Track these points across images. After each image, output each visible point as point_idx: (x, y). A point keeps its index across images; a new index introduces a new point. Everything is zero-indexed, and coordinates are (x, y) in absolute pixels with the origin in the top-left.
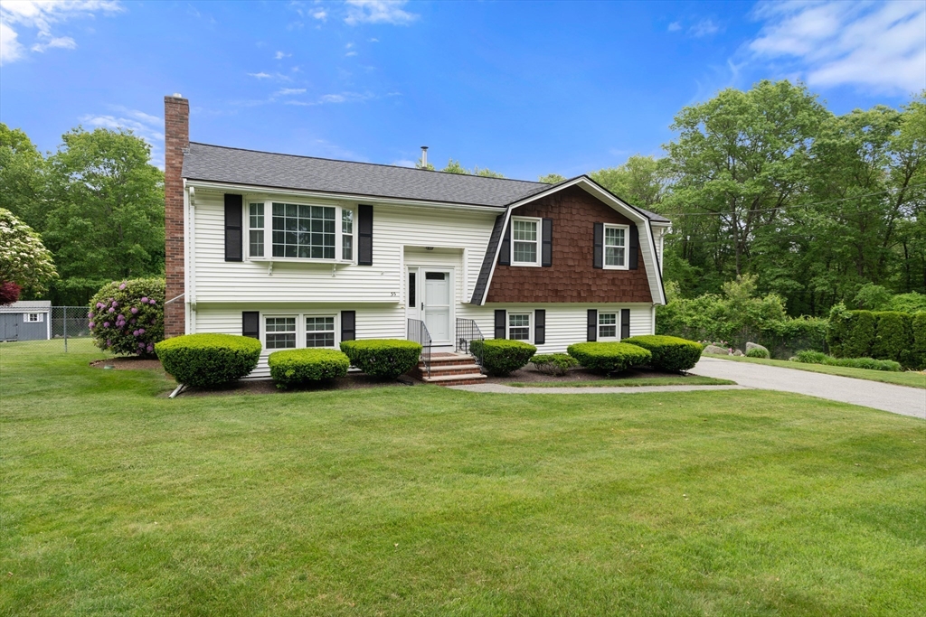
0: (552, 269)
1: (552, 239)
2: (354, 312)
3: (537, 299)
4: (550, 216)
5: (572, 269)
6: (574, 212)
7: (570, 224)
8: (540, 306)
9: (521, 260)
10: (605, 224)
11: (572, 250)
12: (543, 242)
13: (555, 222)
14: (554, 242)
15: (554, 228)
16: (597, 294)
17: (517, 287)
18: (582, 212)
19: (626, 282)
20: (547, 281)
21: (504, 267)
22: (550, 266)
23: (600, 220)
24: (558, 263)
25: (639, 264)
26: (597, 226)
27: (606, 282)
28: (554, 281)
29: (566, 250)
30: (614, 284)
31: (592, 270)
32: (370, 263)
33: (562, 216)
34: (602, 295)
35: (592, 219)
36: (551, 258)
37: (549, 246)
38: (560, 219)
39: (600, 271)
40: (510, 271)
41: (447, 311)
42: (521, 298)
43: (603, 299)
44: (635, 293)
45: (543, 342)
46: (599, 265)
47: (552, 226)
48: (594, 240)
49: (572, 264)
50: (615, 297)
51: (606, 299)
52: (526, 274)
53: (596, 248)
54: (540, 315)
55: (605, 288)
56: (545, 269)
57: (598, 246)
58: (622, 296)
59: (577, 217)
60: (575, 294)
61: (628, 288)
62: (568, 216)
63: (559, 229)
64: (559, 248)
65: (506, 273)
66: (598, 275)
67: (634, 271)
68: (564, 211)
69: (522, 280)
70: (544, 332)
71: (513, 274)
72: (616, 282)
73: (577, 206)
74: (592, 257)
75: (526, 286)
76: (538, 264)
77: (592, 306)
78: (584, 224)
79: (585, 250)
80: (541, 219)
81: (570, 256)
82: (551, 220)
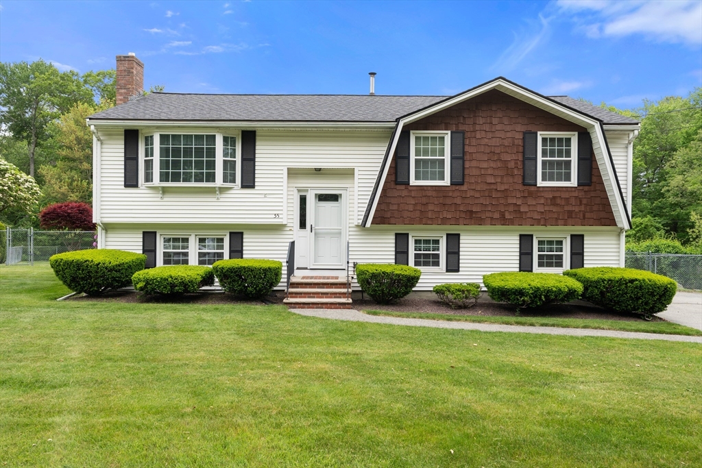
0: (464, 188)
1: (464, 153)
2: (242, 234)
3: (444, 221)
4: (461, 128)
5: (493, 187)
6: (495, 121)
7: (490, 135)
8: (453, 229)
9: (425, 178)
10: (539, 133)
11: (493, 165)
12: (452, 158)
13: (468, 135)
14: (467, 157)
15: (467, 142)
16: (529, 215)
17: (419, 207)
18: (506, 121)
19: (573, 201)
20: (458, 201)
21: (403, 187)
22: (463, 185)
23: (531, 128)
24: (473, 180)
25: (594, 179)
26: (527, 135)
27: (542, 201)
28: (467, 201)
29: (485, 165)
30: (555, 205)
31: (521, 187)
32: (253, 187)
33: (478, 127)
34: (536, 216)
35: (520, 128)
36: (464, 175)
37: (461, 162)
38: (475, 131)
39: (532, 188)
40: (411, 191)
41: (340, 233)
42: (423, 219)
43: (538, 222)
44: (588, 215)
45: (458, 270)
46: (532, 182)
47: (464, 138)
48: (524, 153)
49: (493, 181)
50: (557, 219)
51: (544, 221)
52: (429, 193)
53: (526, 162)
54: (453, 240)
55: (540, 209)
56: (454, 187)
57: (529, 159)
58: (568, 218)
59: (499, 127)
60: (497, 215)
61: (577, 209)
62: (487, 127)
63: (474, 142)
64: (474, 164)
65: (405, 193)
66: (531, 194)
67: (586, 188)
68: (481, 121)
69: (424, 200)
70: (459, 259)
71: (413, 194)
72: (558, 201)
73: (500, 114)
74: (521, 172)
75: (431, 207)
76: (447, 182)
77: (526, 230)
78: (509, 135)
79: (511, 165)
80: (449, 132)
81: (490, 172)
82: (463, 133)
